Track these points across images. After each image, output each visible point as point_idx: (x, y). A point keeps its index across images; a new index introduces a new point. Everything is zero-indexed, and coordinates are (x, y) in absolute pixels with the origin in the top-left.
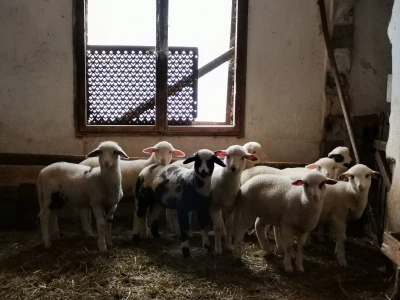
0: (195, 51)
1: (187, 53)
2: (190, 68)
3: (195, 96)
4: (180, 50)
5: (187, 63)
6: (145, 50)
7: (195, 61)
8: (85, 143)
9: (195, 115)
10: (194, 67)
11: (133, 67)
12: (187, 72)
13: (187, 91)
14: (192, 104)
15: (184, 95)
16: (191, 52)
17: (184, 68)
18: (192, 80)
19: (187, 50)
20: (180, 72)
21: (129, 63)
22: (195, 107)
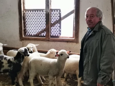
0: (60, 10)
1: (57, 11)
2: (58, 17)
3: (60, 27)
4: (55, 10)
5: (57, 15)
6: (42, 10)
7: (60, 14)
8: (23, 43)
9: (60, 34)
10: (60, 16)
11: (39, 17)
12: (57, 18)
13: (57, 25)
14: (59, 30)
15: (56, 27)
16: (58, 11)
17: (56, 17)
18: (59, 21)
19: (57, 10)
20: (55, 18)
21: (38, 15)
22: (60, 31)
